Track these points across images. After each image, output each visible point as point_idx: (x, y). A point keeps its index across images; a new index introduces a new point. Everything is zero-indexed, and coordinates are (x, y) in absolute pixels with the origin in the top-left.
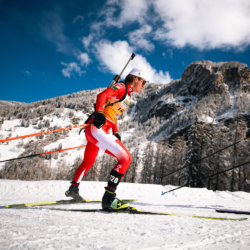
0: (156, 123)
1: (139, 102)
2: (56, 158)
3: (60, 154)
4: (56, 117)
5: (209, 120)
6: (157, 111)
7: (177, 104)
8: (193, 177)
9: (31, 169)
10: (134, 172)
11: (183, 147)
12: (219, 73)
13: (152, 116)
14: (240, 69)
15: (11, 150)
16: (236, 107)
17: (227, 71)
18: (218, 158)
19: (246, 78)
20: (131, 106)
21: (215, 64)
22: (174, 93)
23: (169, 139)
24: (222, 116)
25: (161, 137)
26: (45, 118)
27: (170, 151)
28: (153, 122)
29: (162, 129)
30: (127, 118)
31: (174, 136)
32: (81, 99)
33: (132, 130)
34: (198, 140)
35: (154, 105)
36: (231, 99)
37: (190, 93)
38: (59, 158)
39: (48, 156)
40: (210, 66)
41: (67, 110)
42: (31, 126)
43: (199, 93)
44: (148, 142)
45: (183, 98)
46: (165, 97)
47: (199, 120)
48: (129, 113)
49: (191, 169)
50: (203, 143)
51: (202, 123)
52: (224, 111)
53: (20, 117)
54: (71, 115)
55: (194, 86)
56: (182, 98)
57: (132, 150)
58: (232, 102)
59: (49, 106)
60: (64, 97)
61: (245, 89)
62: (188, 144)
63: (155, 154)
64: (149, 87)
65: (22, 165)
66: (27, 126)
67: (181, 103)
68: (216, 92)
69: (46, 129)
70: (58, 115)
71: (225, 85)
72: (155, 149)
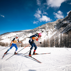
1: (57, 24)
3: (40, 39)
6: (62, 26)
20: (55, 26)
22: (66, 20)
25: (64, 32)
26: (36, 32)
27: (67, 36)
28: (61, 29)
29: (64, 30)
30: (54, 29)
31: (68, 31)
32: (43, 26)
33: (56, 31)
35: (61, 24)
41: (40, 29)
44: (61, 34)
46: (64, 22)
54: (41, 30)
57: (57, 36)
59: (36, 29)
60: (39, 27)
63: (63, 37)
64: (59, 20)
67: (69, 22)
70: (39, 31)
72: (63, 35)
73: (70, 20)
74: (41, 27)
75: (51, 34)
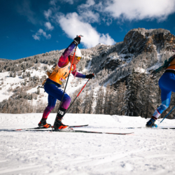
0: (105, 73)
1: (93, 59)
2: (36, 99)
3: (39, 96)
4: (35, 70)
5: (142, 71)
6: (106, 65)
7: (120, 60)
8: (131, 111)
9: (18, 107)
10: (90, 107)
11: (124, 90)
12: (150, 37)
13: (103, 68)
14: (165, 34)
15: (4, 94)
16: (161, 62)
17: (156, 35)
18: (148, 97)
19: (169, 40)
20: (88, 61)
21: (147, 31)
22: (118, 52)
23: (115, 84)
24: (151, 68)
25: (109, 83)
26: (27, 70)
27: (115, 93)
28: (103, 73)
29: (110, 78)
30: (85, 70)
31: (118, 82)
32: (52, 56)
34: (135, 85)
35: (104, 60)
36: (158, 56)
37: (129, 52)
38: (38, 99)
39: (31, 98)
40: (143, 32)
41: (42, 65)
42: (17, 76)
43: (136, 52)
44: (100, 87)
45: (125, 55)
46: (111, 54)
47: (136, 71)
48: (86, 66)
49: (129, 104)
50: (138, 87)
51: (137, 73)
52: (153, 65)
53: (9, 70)
54: (45, 68)
55: (132, 47)
56: (123, 55)
57: (89, 92)
58: (158, 58)
59: (29, 62)
60: (40, 55)
61: (168, 49)
62: (127, 88)
63: (105, 95)
64: (100, 48)
65: (12, 104)
66: (14, 77)
67: (123, 59)
68: (147, 51)
69: (28, 79)
70: (36, 69)
71: (154, 46)
72: (105, 91)
73: (126, 53)
74: (45, 58)
75: (74, 85)
